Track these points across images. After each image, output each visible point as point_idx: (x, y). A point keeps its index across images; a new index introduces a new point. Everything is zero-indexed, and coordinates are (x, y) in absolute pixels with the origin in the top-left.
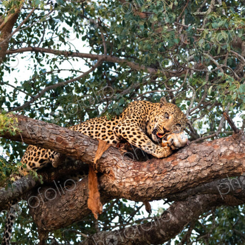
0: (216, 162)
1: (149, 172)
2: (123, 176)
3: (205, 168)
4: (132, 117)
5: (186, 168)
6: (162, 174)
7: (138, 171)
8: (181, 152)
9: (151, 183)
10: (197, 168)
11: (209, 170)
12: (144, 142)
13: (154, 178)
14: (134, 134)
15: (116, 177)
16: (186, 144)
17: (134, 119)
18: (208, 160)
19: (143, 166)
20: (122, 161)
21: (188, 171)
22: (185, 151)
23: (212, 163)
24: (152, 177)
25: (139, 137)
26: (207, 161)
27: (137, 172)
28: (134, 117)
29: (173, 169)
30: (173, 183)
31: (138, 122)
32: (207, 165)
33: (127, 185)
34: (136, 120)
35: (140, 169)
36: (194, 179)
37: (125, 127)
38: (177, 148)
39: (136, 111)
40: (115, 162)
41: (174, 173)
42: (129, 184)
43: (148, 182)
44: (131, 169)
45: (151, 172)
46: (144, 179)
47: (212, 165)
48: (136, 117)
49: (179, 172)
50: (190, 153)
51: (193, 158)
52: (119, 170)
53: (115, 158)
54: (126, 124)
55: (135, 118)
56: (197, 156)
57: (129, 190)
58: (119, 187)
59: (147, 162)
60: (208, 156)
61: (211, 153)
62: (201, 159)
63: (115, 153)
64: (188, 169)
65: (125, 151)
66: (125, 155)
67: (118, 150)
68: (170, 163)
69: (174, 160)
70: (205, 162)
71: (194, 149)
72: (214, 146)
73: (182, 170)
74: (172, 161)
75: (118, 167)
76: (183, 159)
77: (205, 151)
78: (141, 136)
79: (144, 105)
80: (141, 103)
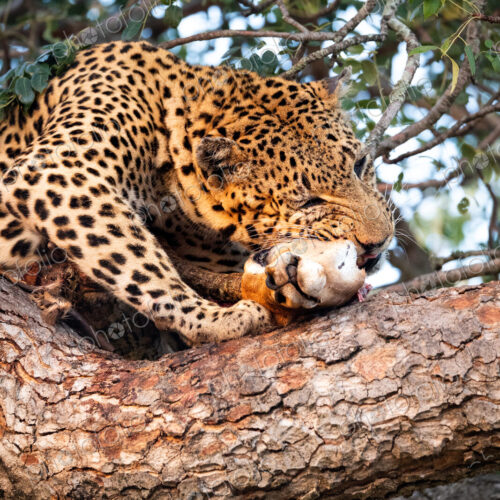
0: (487, 385)
1: (169, 410)
2: (45, 421)
3: (436, 413)
4: (86, 136)
5: (343, 407)
6: (228, 426)
7: (115, 402)
8: (328, 328)
9: (174, 464)
10: (396, 409)
11: (450, 423)
12: (161, 276)
13: (186, 439)
14: (116, 231)
15: (10, 420)
17: (100, 147)
18: (452, 374)
19: (143, 382)
20: (43, 351)
21: (352, 419)
22: (345, 329)
23: (468, 393)
24: (177, 437)
25: (138, 251)
26: (446, 381)
27: (113, 409)
28: (97, 138)
29: (280, 405)
30: (279, 473)
31: (120, 163)
32: (442, 400)
33: (59, 464)
34: (108, 153)
35: (125, 393)
36: (379, 459)
37: (69, 192)
39: (107, 100)
40: (11, 354)
41: (287, 423)
42: (69, 462)
43: (160, 456)
44: (84, 392)
45: (175, 411)
46: (141, 444)
47: (468, 399)
49: (307, 422)
50: (366, 336)
51: (381, 363)
52: (25, 393)
53: (12, 331)
54: (68, 173)
55: (106, 144)
56: (402, 354)
57: (66, 490)
58: (20, 473)
59: (162, 365)
60: (451, 357)
61: (469, 345)
62: (415, 366)
63: (16, 310)
64: (354, 408)
65: (63, 304)
66: (61, 320)
67: (31, 297)
68: (269, 374)
69: (290, 363)
70: (437, 381)
71: (390, 319)
72: (483, 313)
73: (323, 411)
74: (279, 369)
75: (22, 374)
76: (331, 363)
77: (440, 331)
78: (142, 248)
79: (137, 78)
80: (121, 63)
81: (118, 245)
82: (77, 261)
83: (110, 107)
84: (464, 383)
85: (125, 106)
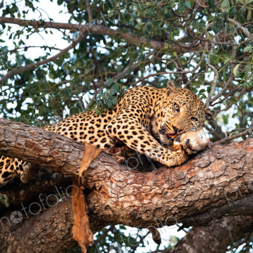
0: (249, 169)
1: (157, 186)
2: (120, 193)
3: (235, 179)
4: (130, 110)
5: (208, 180)
6: (175, 189)
7: (140, 185)
8: (201, 158)
9: (160, 202)
10: (223, 179)
11: (240, 182)
13: (163, 194)
14: (135, 133)
15: (110, 194)
16: (208, 146)
17: (133, 113)
18: (239, 167)
19: (148, 179)
20: (118, 172)
21: (211, 183)
22: (206, 157)
24: (160, 194)
25: (141, 138)
26: (237, 170)
27: (140, 187)
28: (133, 110)
29: (189, 182)
30: (191, 201)
31: (139, 117)
32: (237, 175)
33: (126, 205)
34: (136, 114)
35: (143, 182)
36: (220, 195)
37: (122, 125)
38: (195, 152)
39: (136, 101)
40: (108, 174)
41: (192, 187)
42: (129, 204)
43: (155, 200)
44: (131, 183)
45: (158, 186)
46: (150, 197)
47: (244, 174)
48: (135, 110)
49: (198, 186)
50: (212, 159)
51: (218, 166)
52: (114, 186)
53: (108, 167)
54: (123, 120)
55: (135, 112)
56: (223, 163)
57: (129, 213)
58: (114, 209)
59: (153, 173)
60: (238, 162)
61: (243, 158)
62: (228, 166)
63: (109, 161)
64: (211, 181)
65: (122, 158)
66: (122, 163)
67: (113, 157)
68: (185, 173)
69: (191, 169)
70: (235, 170)
71: (219, 153)
72: (246, 149)
73: (202, 182)
74: (188, 171)
75: (112, 180)
76: (203, 168)
77: (234, 155)
78: (143, 137)
79: (146, 93)
80: (141, 90)
83: (136, 103)
84: (243, 170)
85: (141, 101)
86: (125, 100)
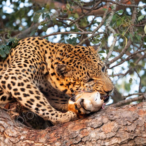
0: (141, 133)
3: (126, 142)
4: (22, 65)
5: (99, 141)
7: (33, 142)
8: (94, 118)
10: (115, 141)
11: (131, 144)
12: (45, 105)
16: (101, 108)
17: (26, 68)
18: (130, 130)
19: (41, 136)
20: (11, 128)
21: (102, 144)
22: (99, 118)
23: (136, 135)
25: (38, 98)
26: (129, 132)
27: (32, 144)
28: (25, 66)
29: (81, 141)
31: (32, 73)
32: (128, 138)
35: (36, 139)
37: (17, 82)
38: (89, 113)
39: (29, 54)
40: (2, 129)
44: (24, 139)
45: (50, 144)
47: (135, 137)
48: (28, 65)
50: (105, 120)
51: (110, 128)
52: (6, 141)
53: (2, 122)
55: (28, 67)
56: (116, 125)
59: (46, 131)
60: (130, 125)
61: (135, 121)
62: (120, 128)
63: (3, 116)
64: (103, 141)
65: (17, 114)
66: (15, 118)
67: (7, 112)
68: (77, 132)
69: (83, 129)
70: (126, 133)
71: (112, 115)
72: (138, 112)
73: (94, 142)
74: (80, 131)
75: (5, 135)
76: (95, 128)
77: (126, 118)
78: (39, 97)
79: (37, 48)
81: (32, 97)
82: (20, 101)
83: (30, 57)
84: (134, 133)
85: (34, 56)
86: (16, 52)
